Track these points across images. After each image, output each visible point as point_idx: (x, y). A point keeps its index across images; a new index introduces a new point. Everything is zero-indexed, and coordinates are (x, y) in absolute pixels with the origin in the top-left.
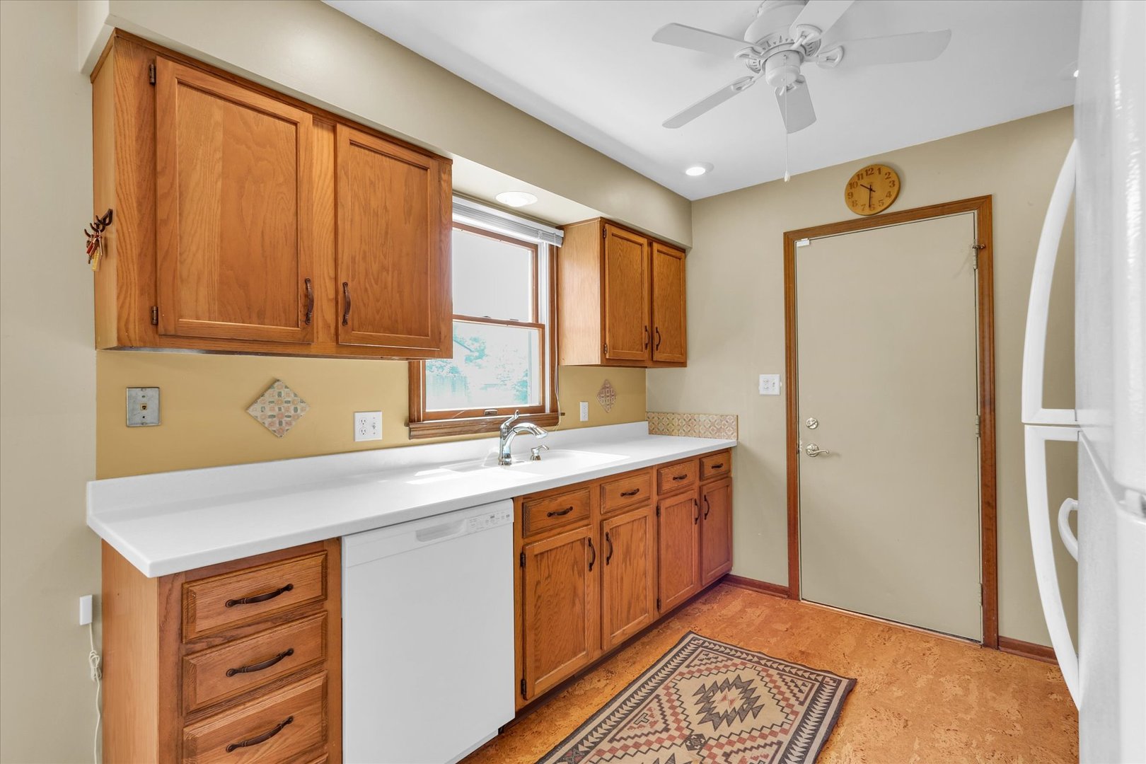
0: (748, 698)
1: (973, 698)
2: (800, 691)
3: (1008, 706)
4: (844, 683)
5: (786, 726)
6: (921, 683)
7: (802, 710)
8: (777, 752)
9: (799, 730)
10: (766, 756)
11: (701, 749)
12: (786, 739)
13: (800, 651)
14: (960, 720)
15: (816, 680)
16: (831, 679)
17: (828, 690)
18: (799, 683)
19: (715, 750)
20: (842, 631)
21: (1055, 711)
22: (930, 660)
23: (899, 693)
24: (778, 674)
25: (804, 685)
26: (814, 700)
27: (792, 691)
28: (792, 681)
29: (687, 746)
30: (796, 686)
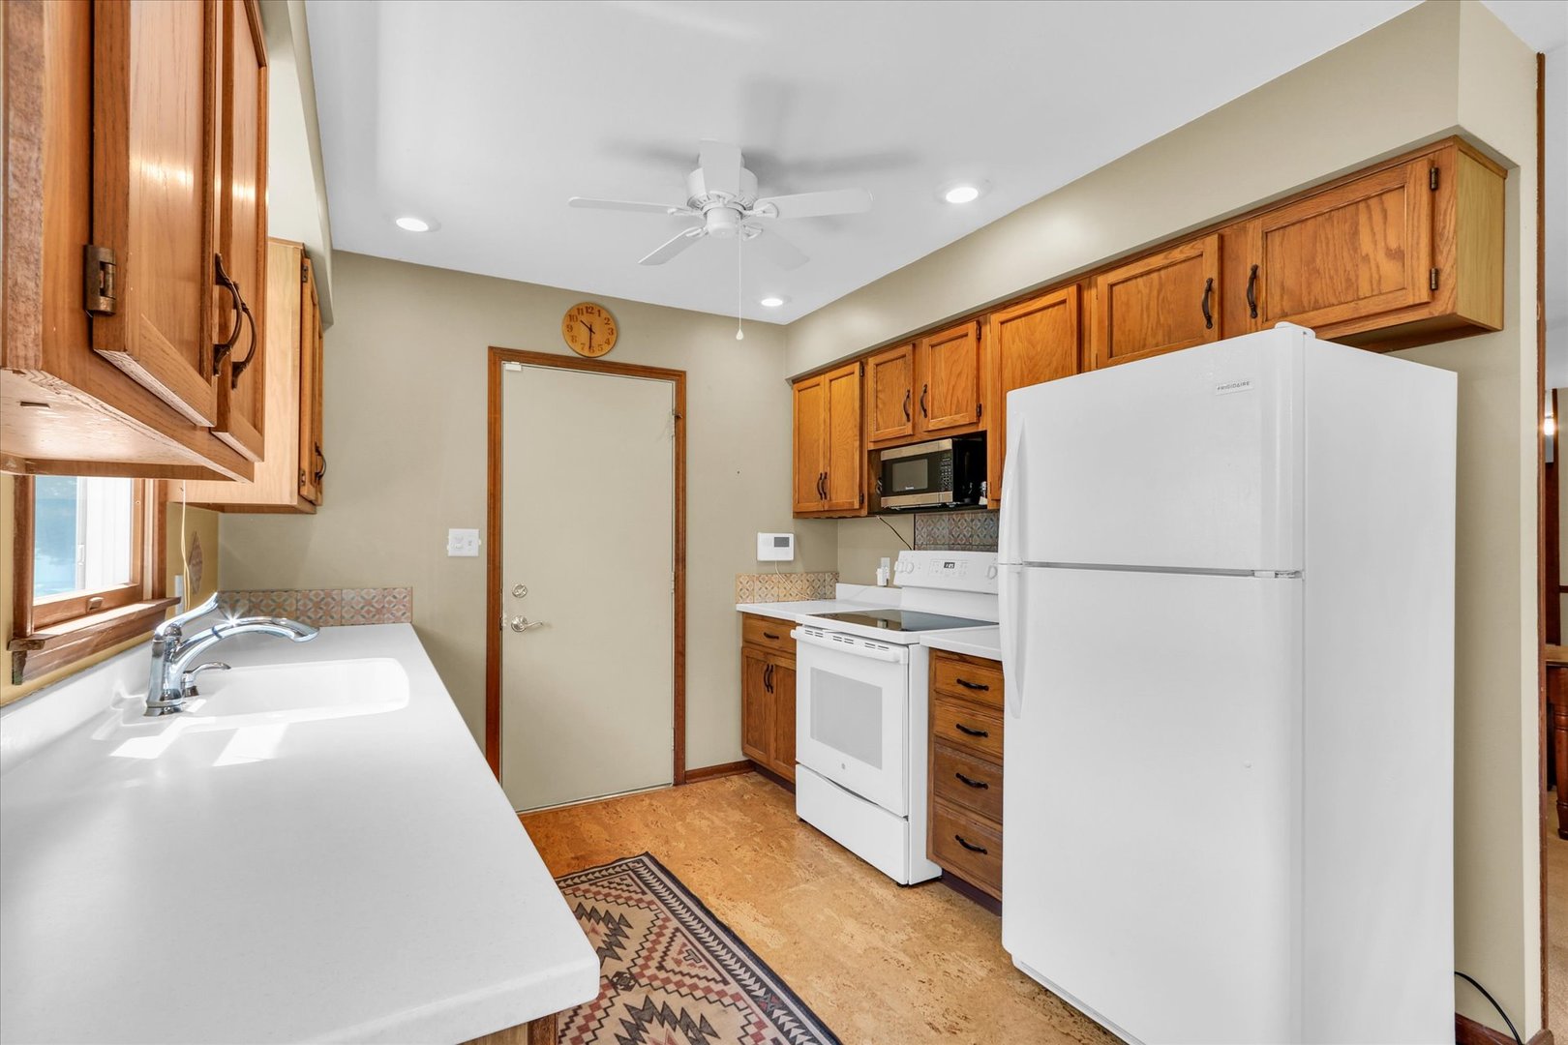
0: (603, 919)
1: (717, 822)
2: (628, 886)
3: (736, 816)
4: (646, 860)
5: (661, 916)
6: (682, 830)
7: (650, 897)
8: (684, 935)
9: (673, 912)
10: (684, 945)
11: (636, 981)
12: (674, 923)
13: (572, 858)
14: (732, 839)
15: (624, 870)
16: (633, 862)
17: (643, 871)
18: (618, 880)
19: (648, 973)
20: (578, 824)
21: (757, 805)
22: (661, 810)
23: (682, 845)
24: (591, 885)
25: (622, 880)
26: (647, 885)
27: (623, 891)
28: (610, 883)
29: (622, 989)
30: (619, 884)
